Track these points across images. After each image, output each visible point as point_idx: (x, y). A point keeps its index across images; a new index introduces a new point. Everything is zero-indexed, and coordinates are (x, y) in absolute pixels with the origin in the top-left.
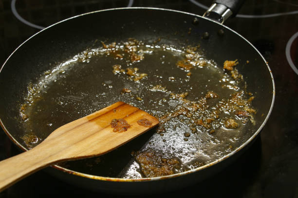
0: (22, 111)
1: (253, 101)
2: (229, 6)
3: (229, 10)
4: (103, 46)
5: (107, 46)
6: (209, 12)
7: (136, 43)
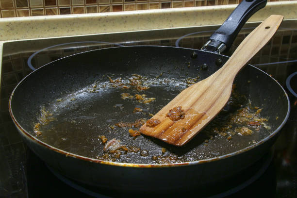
0: (36, 128)
1: (261, 113)
2: (223, 41)
3: (223, 44)
4: (110, 80)
5: (114, 81)
6: (206, 46)
7: (140, 78)
